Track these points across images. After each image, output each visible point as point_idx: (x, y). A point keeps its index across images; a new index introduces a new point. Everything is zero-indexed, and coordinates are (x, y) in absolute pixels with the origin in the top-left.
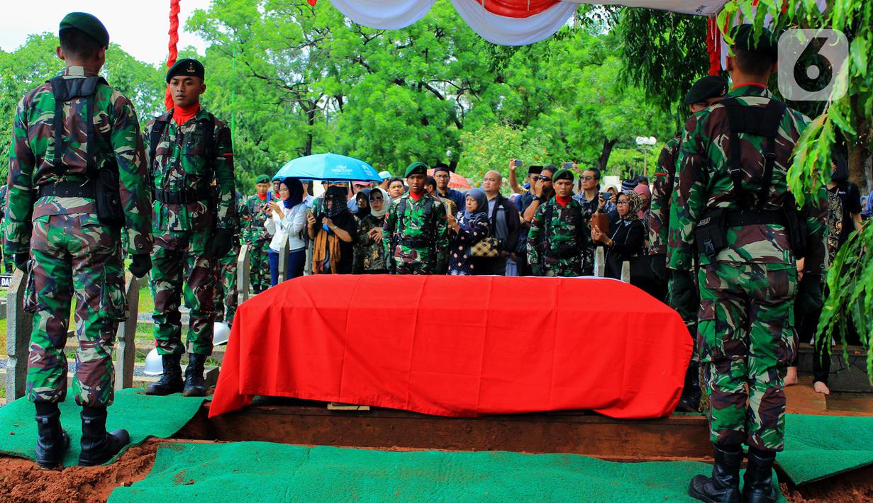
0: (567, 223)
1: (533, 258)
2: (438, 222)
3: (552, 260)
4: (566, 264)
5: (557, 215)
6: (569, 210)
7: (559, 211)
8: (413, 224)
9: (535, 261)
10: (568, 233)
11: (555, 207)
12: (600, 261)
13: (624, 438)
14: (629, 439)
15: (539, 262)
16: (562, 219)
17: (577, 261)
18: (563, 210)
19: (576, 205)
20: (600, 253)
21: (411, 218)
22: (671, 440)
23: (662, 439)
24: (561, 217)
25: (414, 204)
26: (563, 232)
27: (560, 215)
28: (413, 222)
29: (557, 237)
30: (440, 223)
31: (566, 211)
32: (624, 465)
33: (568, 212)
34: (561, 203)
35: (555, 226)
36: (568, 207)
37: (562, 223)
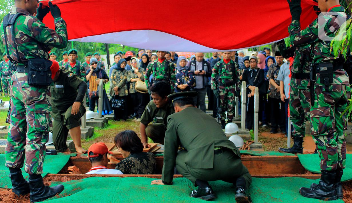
0: (229, 71)
1: (214, 86)
2: (171, 72)
3: (223, 87)
4: (228, 89)
5: (224, 67)
6: (229, 65)
7: (225, 66)
8: (160, 74)
9: (215, 88)
10: (229, 76)
11: (223, 64)
12: (244, 88)
13: (260, 167)
14: (262, 167)
15: (217, 89)
16: (227, 69)
17: (233, 88)
18: (227, 65)
19: (233, 63)
20: (244, 84)
21: (159, 71)
22: (281, 167)
23: (277, 167)
24: (226, 68)
25: (160, 64)
26: (227, 75)
27: (225, 67)
28: (160, 73)
29: (225, 77)
30: (172, 72)
31: (228, 66)
32: (262, 179)
33: (229, 66)
34: (226, 62)
35: (224, 73)
36: (229, 64)
37: (227, 71)
